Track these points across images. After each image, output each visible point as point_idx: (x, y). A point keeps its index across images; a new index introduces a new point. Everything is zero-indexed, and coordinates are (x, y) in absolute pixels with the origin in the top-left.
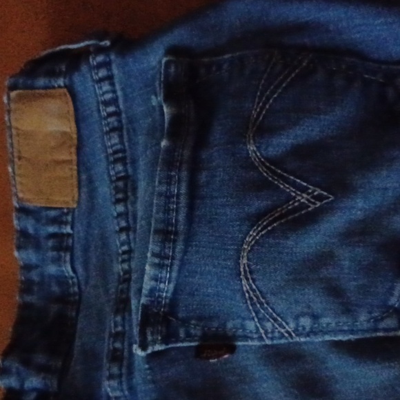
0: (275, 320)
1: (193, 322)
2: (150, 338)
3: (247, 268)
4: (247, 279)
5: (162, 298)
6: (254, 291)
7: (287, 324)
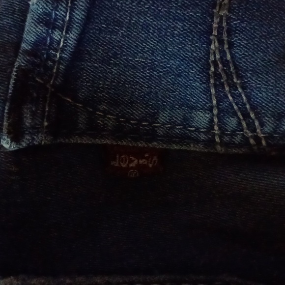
0: (246, 116)
1: (103, 107)
2: (28, 122)
3: (224, 24)
4: (221, 42)
5: (54, 62)
6: (225, 63)
7: (262, 124)
